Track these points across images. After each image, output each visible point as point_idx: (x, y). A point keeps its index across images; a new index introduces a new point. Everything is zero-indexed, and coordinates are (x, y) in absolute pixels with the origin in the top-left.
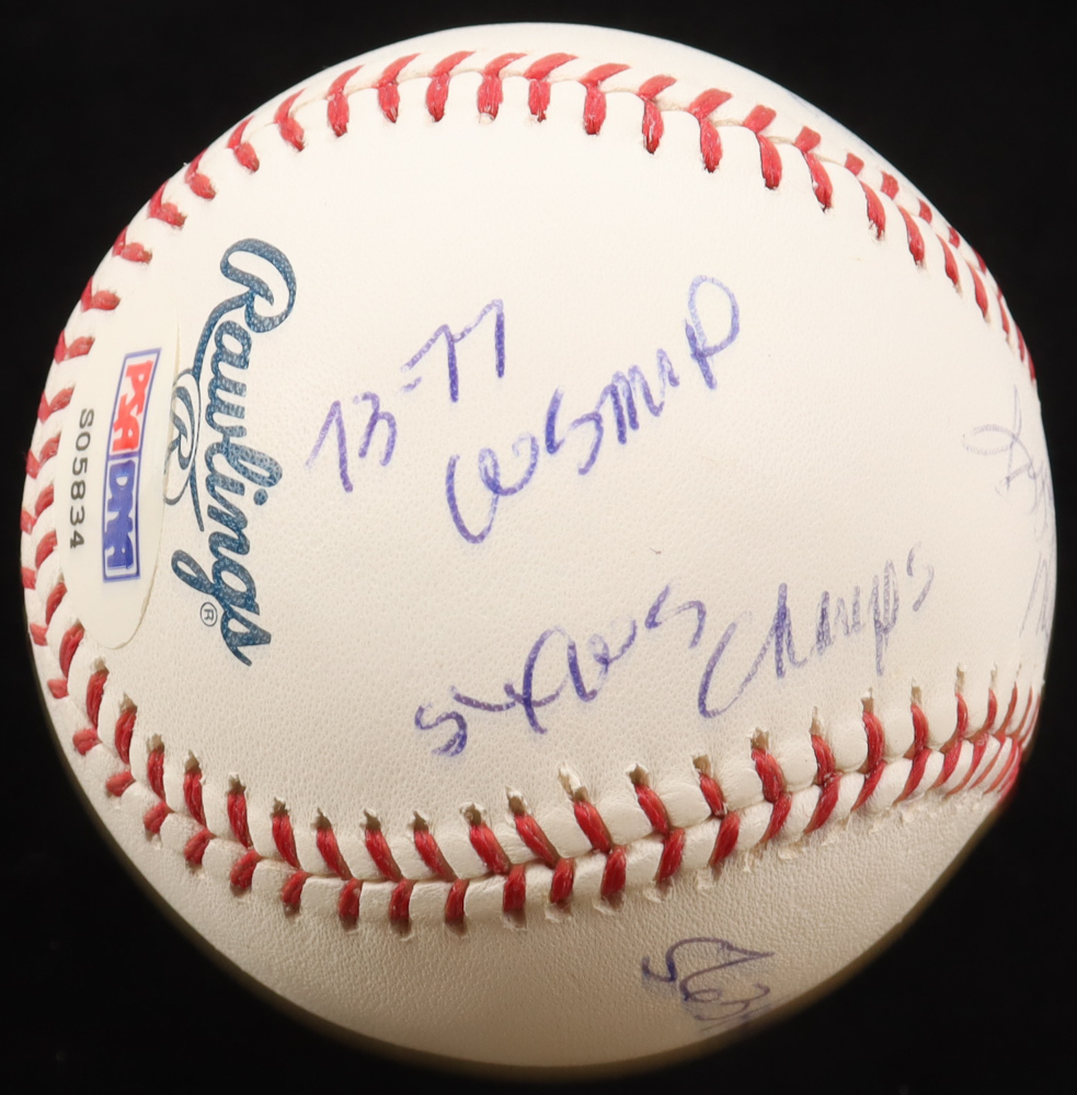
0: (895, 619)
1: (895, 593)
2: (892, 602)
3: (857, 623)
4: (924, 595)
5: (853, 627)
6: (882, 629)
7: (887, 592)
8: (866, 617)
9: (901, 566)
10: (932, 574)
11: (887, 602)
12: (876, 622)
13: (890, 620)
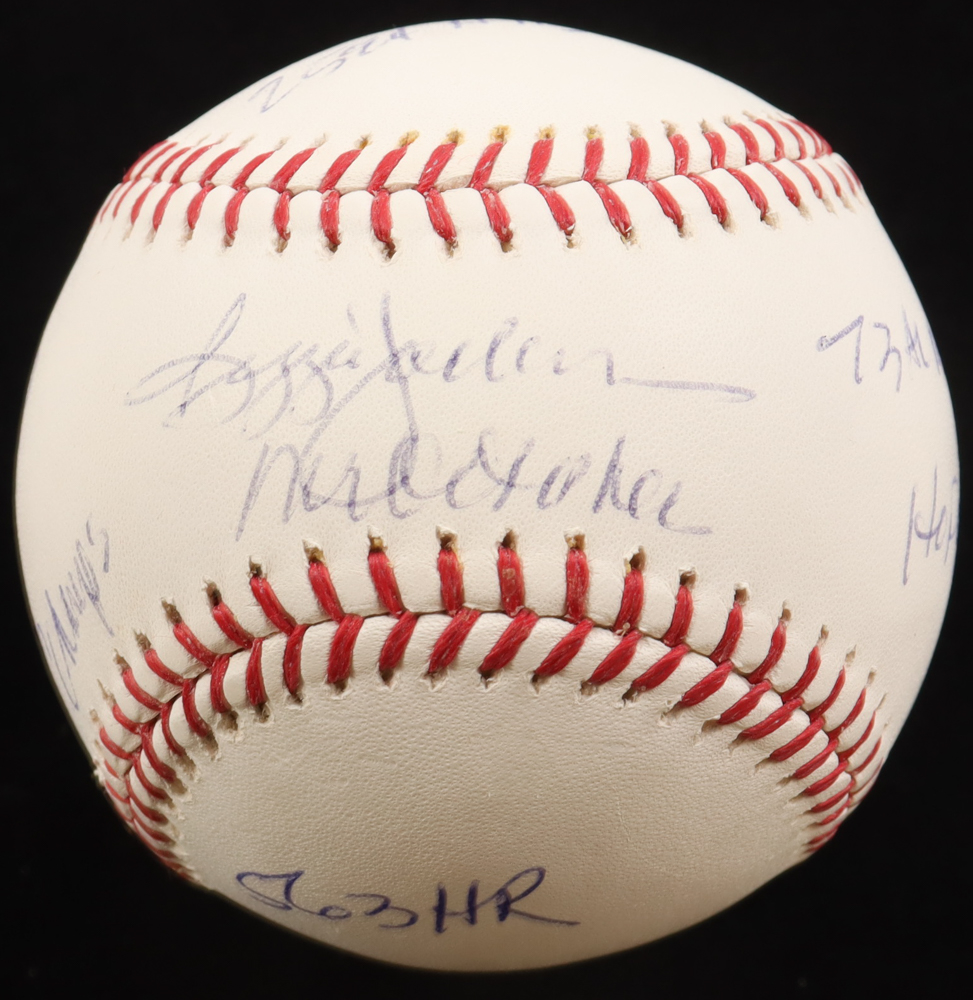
0: (97, 586)
1: (89, 564)
2: (90, 574)
3: (81, 601)
4: (107, 555)
5: (80, 605)
6: (94, 598)
7: (84, 567)
8: (83, 595)
9: (84, 541)
10: (106, 536)
11: (87, 575)
12: (89, 594)
13: (95, 589)
